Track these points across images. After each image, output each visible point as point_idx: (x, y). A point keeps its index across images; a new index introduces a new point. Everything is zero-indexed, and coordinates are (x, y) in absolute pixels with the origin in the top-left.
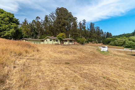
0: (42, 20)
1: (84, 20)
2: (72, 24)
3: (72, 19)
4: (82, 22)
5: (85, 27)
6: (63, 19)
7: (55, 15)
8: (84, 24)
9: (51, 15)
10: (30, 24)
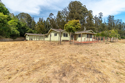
1: (101, 13)
2: (86, 18)
3: (87, 12)
4: (98, 16)
5: (101, 21)
6: (76, 12)
7: (68, 10)
8: (100, 17)
9: (64, 10)
10: (44, 21)
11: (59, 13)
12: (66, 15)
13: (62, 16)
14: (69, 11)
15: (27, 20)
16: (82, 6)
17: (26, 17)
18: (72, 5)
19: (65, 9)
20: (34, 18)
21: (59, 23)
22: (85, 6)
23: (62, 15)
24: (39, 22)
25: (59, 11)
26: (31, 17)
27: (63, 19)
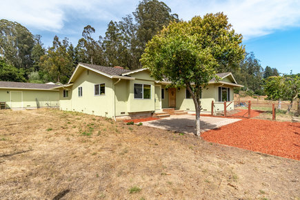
0: (100, 37)
7: (134, 22)
9: (125, 22)
10: (71, 48)
11: (112, 28)
12: (131, 35)
13: (120, 34)
14: (139, 24)
15: (19, 42)
16: (170, 14)
17: (14, 34)
18: (147, 10)
19: (128, 19)
20: (39, 36)
21: (111, 54)
22: (177, 15)
23: (120, 32)
24: (53, 48)
25: (111, 23)
26: (30, 35)
27: (123, 44)
